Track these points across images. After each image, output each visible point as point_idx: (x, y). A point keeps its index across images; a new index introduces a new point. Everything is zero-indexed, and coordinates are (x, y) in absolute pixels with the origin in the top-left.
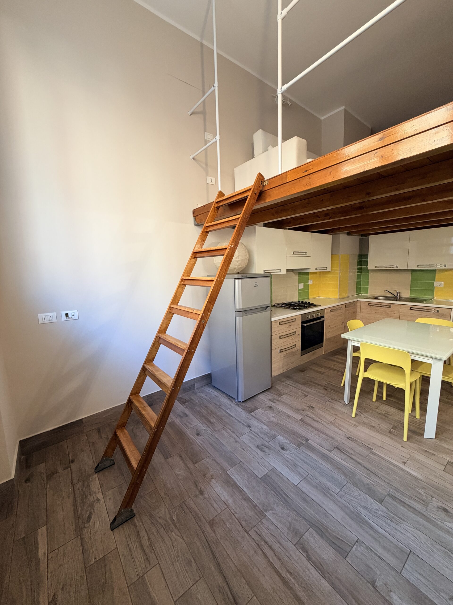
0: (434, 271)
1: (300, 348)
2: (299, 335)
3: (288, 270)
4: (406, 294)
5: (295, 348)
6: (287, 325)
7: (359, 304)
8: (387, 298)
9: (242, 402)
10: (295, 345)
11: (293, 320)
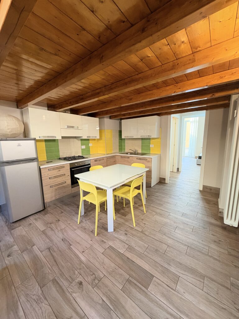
0: (150, 139)
1: (71, 183)
2: (68, 176)
3: (63, 137)
4: (140, 151)
5: (65, 184)
6: (57, 170)
7: (117, 157)
8: (131, 154)
9: (12, 223)
10: (65, 182)
11: (62, 167)
